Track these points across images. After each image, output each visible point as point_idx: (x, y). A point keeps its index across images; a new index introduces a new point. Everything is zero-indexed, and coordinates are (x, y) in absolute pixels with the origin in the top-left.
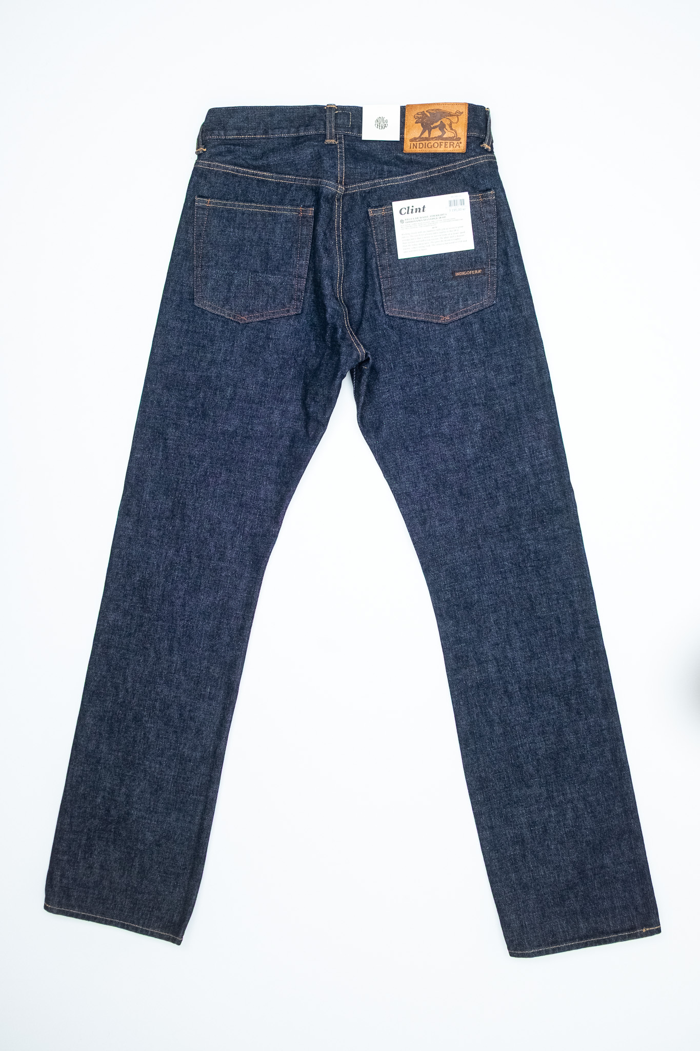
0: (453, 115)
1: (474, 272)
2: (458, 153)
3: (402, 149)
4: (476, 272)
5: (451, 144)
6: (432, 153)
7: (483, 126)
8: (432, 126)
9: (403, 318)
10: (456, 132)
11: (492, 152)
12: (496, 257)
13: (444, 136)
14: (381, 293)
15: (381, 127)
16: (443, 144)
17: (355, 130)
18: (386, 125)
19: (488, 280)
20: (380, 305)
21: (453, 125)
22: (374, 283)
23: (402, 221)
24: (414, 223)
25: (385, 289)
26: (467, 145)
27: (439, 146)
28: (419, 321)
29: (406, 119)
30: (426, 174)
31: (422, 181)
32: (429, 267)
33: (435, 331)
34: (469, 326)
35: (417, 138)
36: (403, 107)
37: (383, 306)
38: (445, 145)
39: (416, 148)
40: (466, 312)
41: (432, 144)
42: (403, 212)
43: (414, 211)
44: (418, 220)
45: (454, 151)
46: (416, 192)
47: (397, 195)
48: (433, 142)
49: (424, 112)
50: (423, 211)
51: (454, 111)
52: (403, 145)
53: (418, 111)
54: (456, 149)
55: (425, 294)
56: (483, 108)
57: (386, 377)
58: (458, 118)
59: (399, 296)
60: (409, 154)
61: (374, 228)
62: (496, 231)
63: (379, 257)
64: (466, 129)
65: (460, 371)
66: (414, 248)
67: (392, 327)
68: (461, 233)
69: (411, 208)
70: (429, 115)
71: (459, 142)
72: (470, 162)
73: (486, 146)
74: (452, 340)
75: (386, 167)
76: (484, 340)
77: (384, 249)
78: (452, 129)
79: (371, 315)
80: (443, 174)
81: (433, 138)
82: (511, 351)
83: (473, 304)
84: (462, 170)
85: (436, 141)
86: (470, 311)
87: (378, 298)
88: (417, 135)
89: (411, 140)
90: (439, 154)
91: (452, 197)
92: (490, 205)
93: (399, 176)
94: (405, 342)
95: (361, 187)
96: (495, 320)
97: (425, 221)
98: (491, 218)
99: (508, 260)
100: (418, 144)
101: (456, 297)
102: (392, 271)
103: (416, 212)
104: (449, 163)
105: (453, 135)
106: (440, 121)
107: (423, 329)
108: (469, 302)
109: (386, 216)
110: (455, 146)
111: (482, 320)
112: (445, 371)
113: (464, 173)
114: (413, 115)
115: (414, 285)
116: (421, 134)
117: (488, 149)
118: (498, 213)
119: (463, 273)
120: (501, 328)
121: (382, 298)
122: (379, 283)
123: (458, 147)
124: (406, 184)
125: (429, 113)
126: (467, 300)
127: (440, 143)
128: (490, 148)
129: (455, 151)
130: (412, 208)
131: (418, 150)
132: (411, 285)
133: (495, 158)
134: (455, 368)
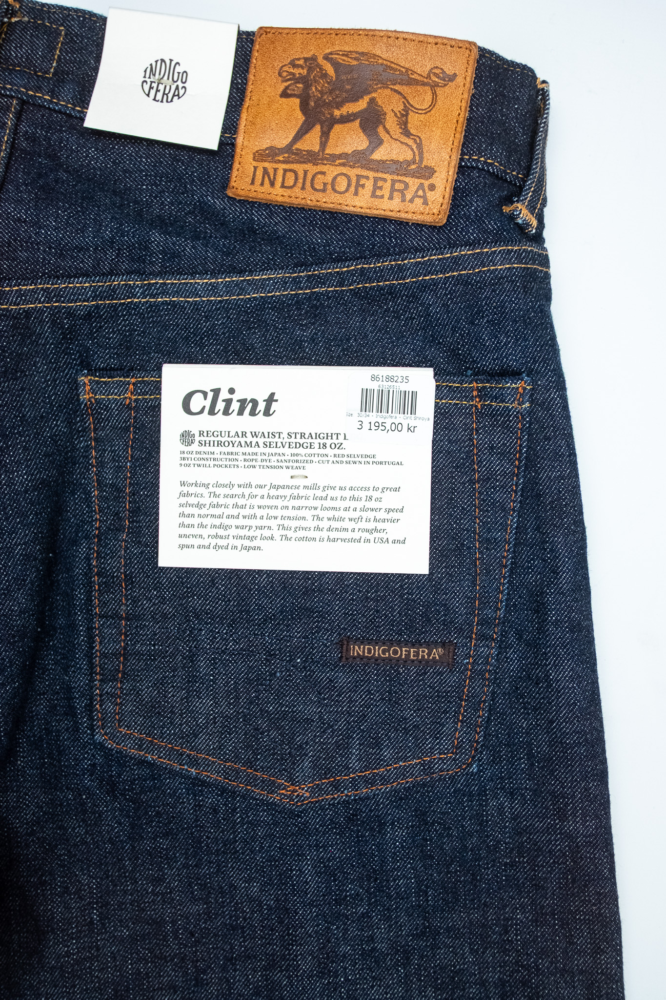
0: (416, 82)
1: (417, 654)
2: (419, 226)
3: (225, 183)
4: (423, 652)
5: (398, 186)
6: (323, 212)
7: (522, 139)
8: (337, 113)
9: (151, 765)
10: (420, 146)
11: (538, 239)
12: (501, 613)
13: (377, 155)
14: (91, 666)
15: (159, 96)
16: (369, 185)
17: (68, 91)
18: (182, 92)
19: (460, 686)
20: (80, 704)
21: (414, 120)
22: (72, 626)
23: (187, 437)
24: (230, 449)
25: (104, 655)
26: (454, 198)
27: (352, 189)
28: (203, 783)
29: (251, 77)
30: (296, 282)
31: (279, 306)
32: (261, 608)
33: (253, 824)
34: (372, 829)
35: (282, 151)
36: (248, 34)
37: (90, 708)
38: (376, 188)
39: (272, 184)
40: (370, 782)
41: (329, 179)
42: (195, 406)
43: (235, 406)
44: (243, 440)
45: (403, 215)
46: (256, 339)
47: (187, 338)
48: (332, 171)
49: (314, 59)
50: (267, 413)
51: (422, 66)
52: (231, 167)
53: (298, 52)
54: (412, 207)
55: (237, 698)
56: (526, 74)
57: (68, 954)
58: (434, 94)
59: (147, 691)
60: (243, 202)
61: (96, 440)
62: (513, 520)
63: (99, 544)
64: (460, 137)
65: (322, 974)
66: (216, 536)
67: (112, 788)
68: (389, 511)
69: (224, 395)
70: (330, 70)
71: (426, 183)
72: (456, 262)
73: (523, 213)
74: (308, 868)
75: (156, 237)
76: (419, 883)
77: (120, 519)
78: (407, 133)
79: (48, 732)
80: (355, 293)
81: (333, 158)
82: (507, 932)
83: (399, 759)
84: (424, 287)
85: (344, 170)
86: (384, 780)
87: (81, 680)
88: (282, 140)
89: (260, 156)
90: (349, 217)
91: (374, 378)
92: (507, 428)
93: (204, 273)
94: (148, 845)
95: (58, 295)
96: (466, 823)
97: (268, 450)
98: (505, 474)
99: (541, 630)
100: (280, 173)
101: (342, 724)
102: (135, 601)
103: (241, 412)
104: (379, 256)
105: (409, 156)
106: (367, 99)
107: (215, 811)
108: (387, 753)
109: (137, 409)
110: (408, 197)
111: (421, 815)
112: (271, 966)
113: (429, 298)
114: (278, 65)
115: (202, 663)
116: (298, 137)
117: (528, 225)
118: (530, 463)
119: (378, 651)
120: (483, 853)
121: (92, 680)
122: (90, 629)
123: (419, 201)
124: (224, 307)
125: (336, 65)
126: (377, 744)
127: (359, 177)
128: (535, 223)
129: (409, 216)
130: (229, 396)
131: (278, 194)
132: (192, 657)
133: (545, 261)
134: (306, 965)
